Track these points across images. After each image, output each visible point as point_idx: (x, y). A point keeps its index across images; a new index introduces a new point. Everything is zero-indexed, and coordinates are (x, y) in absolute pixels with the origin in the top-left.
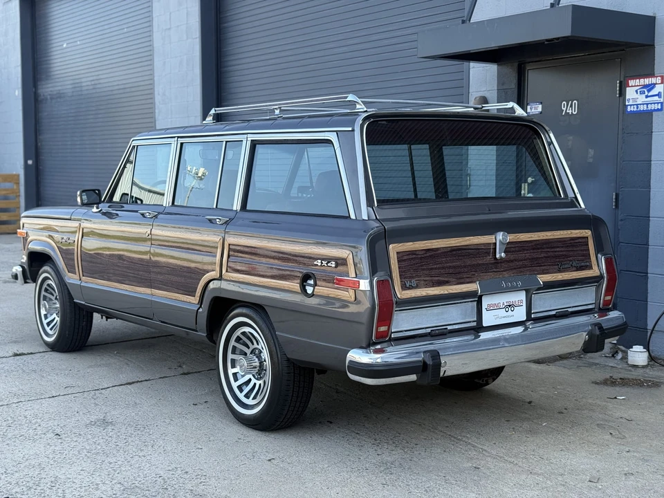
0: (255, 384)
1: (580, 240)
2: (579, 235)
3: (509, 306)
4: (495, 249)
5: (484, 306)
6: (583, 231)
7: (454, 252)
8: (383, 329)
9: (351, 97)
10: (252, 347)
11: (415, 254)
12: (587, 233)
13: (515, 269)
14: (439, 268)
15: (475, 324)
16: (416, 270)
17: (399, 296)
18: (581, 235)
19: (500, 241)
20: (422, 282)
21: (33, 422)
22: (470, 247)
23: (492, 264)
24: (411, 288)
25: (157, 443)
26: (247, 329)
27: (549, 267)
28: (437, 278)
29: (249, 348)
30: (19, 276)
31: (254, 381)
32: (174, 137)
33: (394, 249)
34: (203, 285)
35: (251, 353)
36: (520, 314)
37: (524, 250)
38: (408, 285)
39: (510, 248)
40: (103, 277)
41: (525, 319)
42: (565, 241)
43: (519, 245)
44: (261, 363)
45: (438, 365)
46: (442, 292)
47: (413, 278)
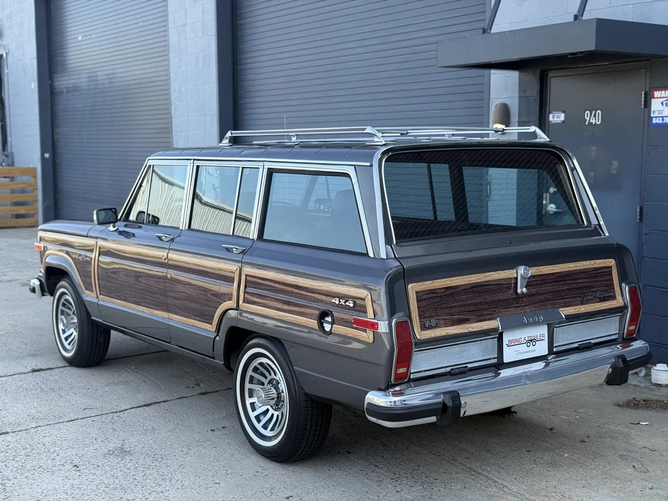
0: (273, 415)
1: (604, 270)
2: (602, 265)
3: (531, 341)
4: (516, 284)
5: (505, 341)
6: (607, 260)
7: (475, 289)
8: (402, 370)
9: (369, 130)
10: (269, 378)
11: (435, 293)
12: (611, 262)
13: (537, 303)
14: (459, 306)
15: (495, 361)
16: (436, 309)
17: (418, 337)
18: (605, 265)
19: (521, 275)
20: (442, 321)
21: (52, 450)
22: (491, 283)
23: (513, 299)
24: (430, 327)
25: (175, 477)
26: (264, 360)
27: (571, 299)
28: (457, 317)
29: (266, 378)
30: (36, 290)
31: (271, 411)
32: (191, 159)
33: (413, 288)
34: (220, 313)
35: (269, 383)
36: (542, 348)
37: (546, 283)
38: (427, 325)
39: (531, 282)
40: (119, 296)
41: (547, 353)
42: (588, 272)
43: (541, 278)
44: (279, 394)
45: (458, 406)
46: (462, 331)
47: (432, 317)
